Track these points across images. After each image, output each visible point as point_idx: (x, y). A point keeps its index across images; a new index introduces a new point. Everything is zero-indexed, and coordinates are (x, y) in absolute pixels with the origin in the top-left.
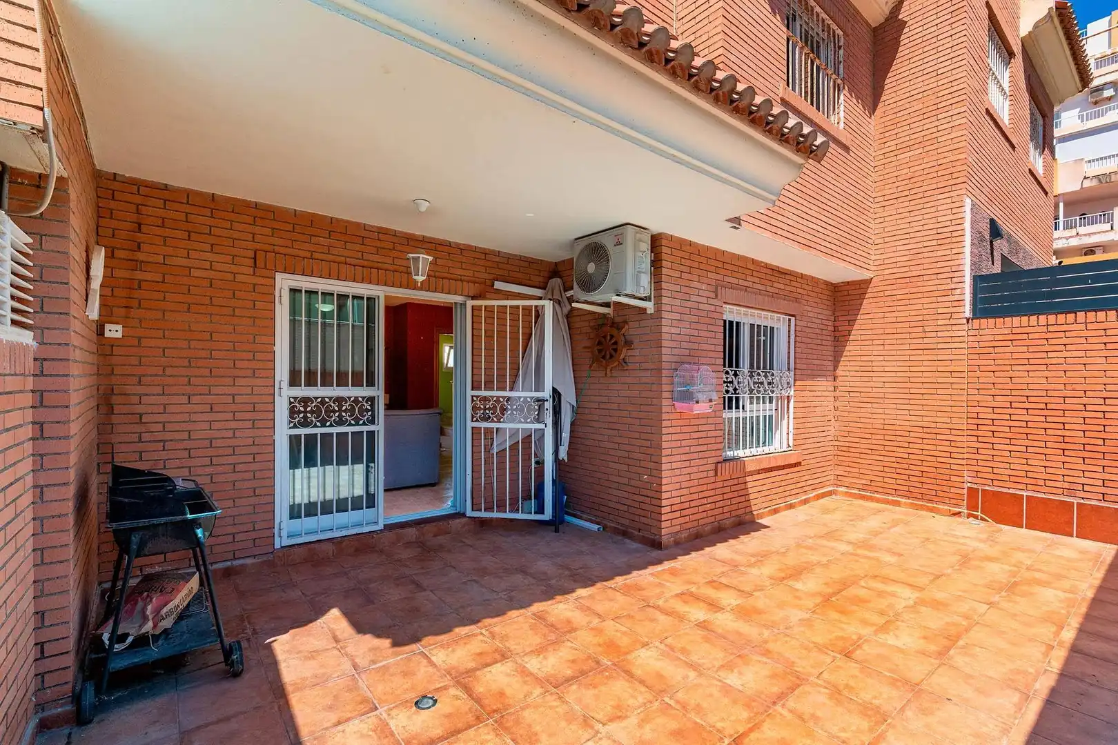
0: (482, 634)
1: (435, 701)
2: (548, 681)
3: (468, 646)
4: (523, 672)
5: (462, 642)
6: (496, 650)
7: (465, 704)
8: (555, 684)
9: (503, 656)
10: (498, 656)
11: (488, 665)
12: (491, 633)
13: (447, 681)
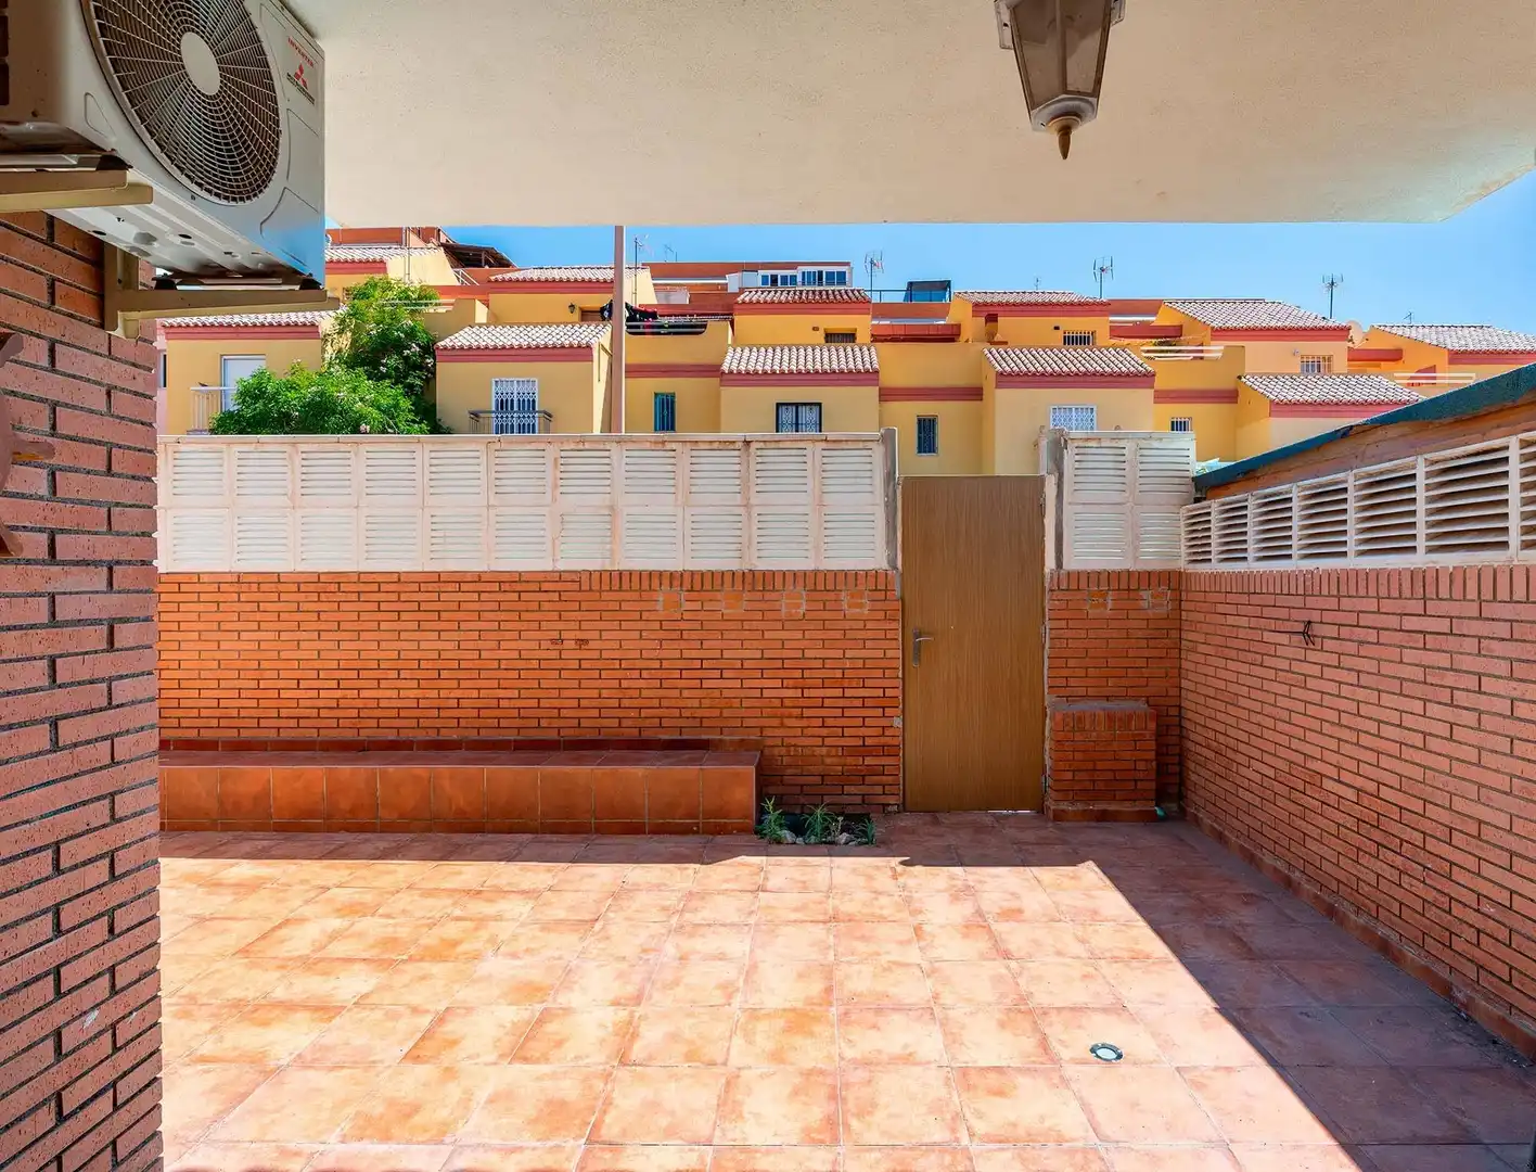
0: (972, 1135)
1: (1093, 1050)
2: (934, 1018)
3: (1012, 1117)
4: (952, 1039)
5: (1021, 1132)
6: (969, 1089)
7: (1055, 1030)
8: (930, 1011)
9: (965, 1077)
10: (974, 1078)
11: (998, 1069)
12: (954, 1130)
13: (1070, 1071)
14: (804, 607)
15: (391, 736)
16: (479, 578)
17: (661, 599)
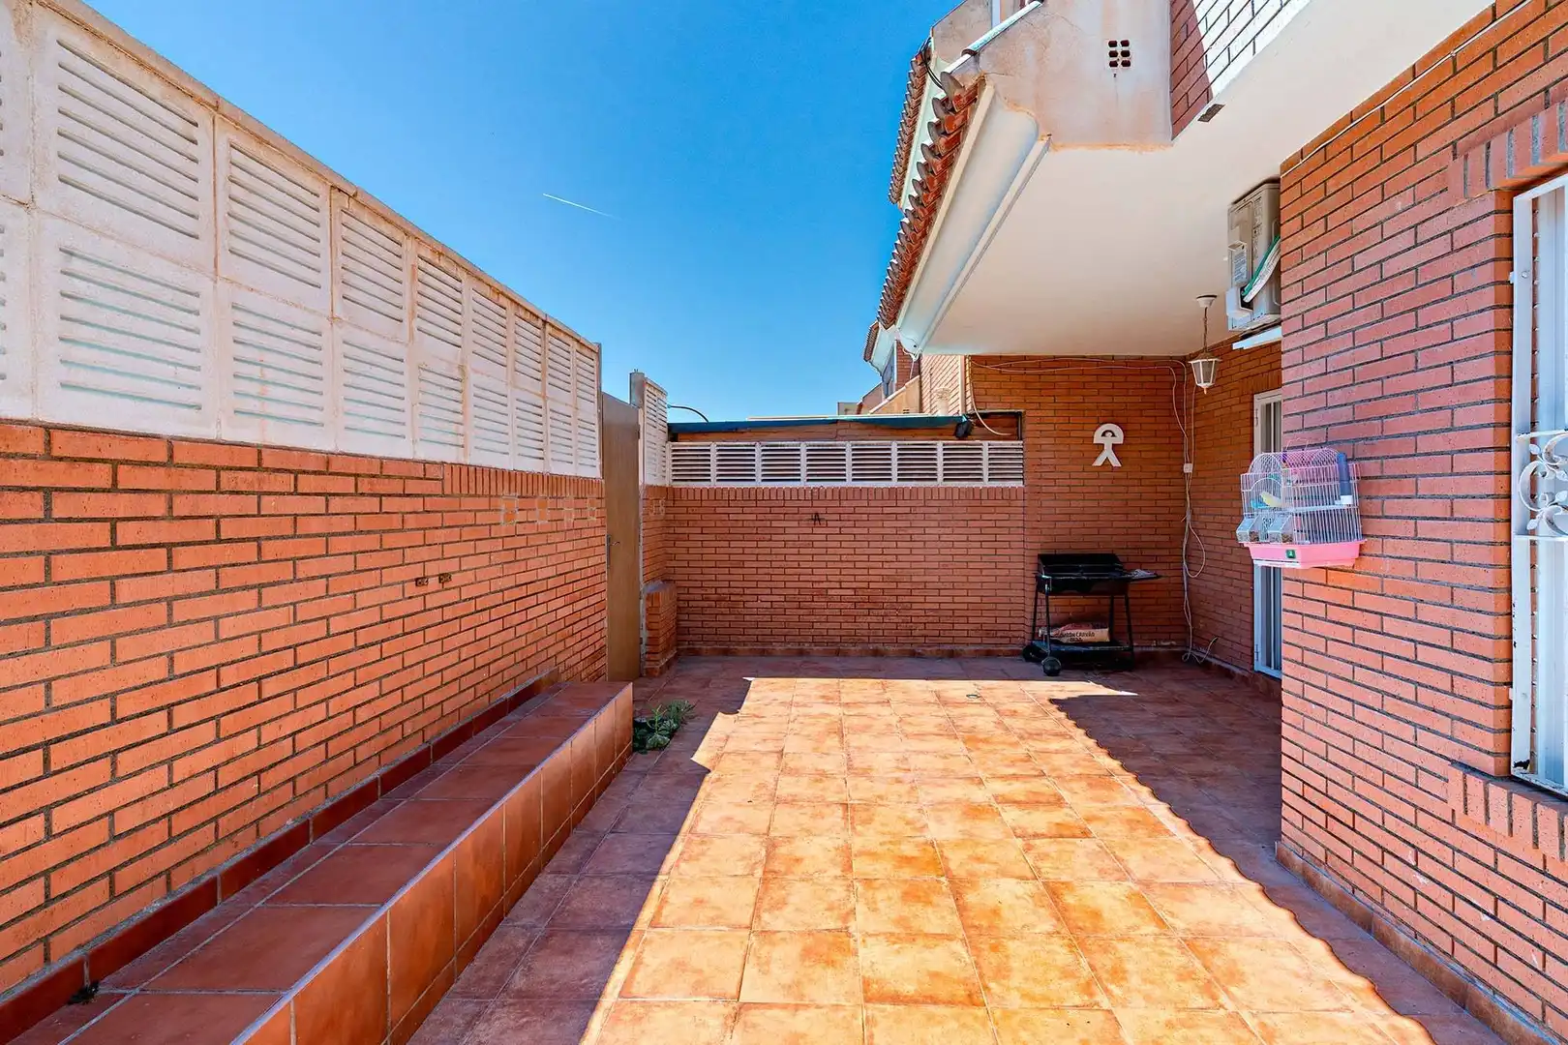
14: (573, 516)
15: (153, 903)
16: (328, 465)
17: (503, 507)
